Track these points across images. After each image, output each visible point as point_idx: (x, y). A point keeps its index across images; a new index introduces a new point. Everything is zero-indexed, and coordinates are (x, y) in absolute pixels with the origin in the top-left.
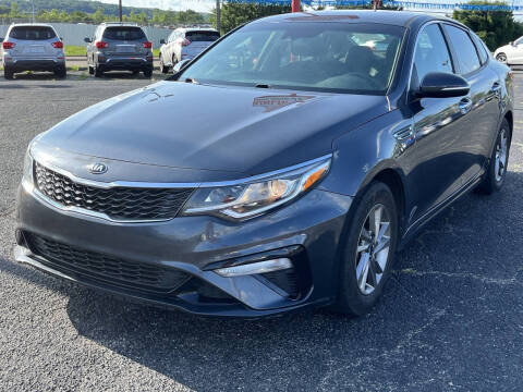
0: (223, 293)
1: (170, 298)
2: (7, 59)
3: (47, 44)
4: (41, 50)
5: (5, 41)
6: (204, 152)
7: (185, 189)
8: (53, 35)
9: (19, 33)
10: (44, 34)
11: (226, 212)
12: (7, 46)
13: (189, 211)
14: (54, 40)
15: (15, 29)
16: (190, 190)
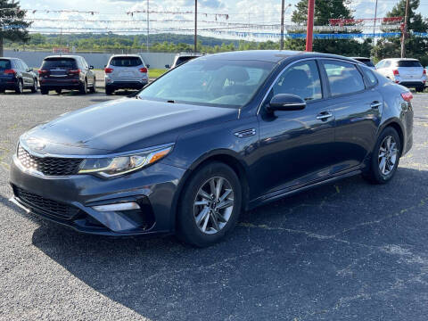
0: (97, 221)
1: (70, 222)
2: (107, 80)
3: (136, 69)
4: (132, 74)
5: (107, 67)
6: (96, 139)
7: (79, 159)
8: (141, 63)
9: (118, 62)
10: (135, 62)
11: (101, 173)
12: (108, 71)
13: (81, 172)
14: (140, 67)
15: (115, 59)
16: (82, 159)
